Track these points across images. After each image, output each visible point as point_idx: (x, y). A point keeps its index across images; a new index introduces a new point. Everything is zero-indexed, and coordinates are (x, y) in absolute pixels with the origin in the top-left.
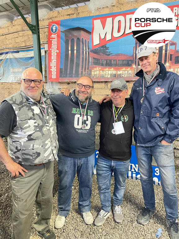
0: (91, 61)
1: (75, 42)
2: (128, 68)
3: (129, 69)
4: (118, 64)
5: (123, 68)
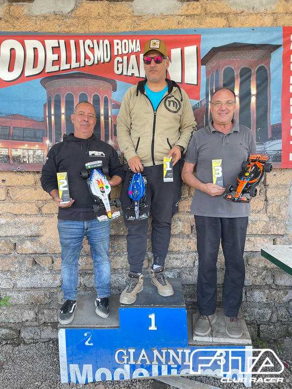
2: (35, 145)
3: (37, 146)
4: (13, 136)
5: (23, 144)
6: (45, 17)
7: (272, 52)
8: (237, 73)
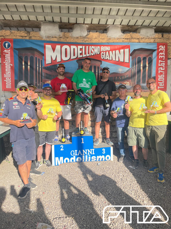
0: (43, 76)
1: (29, 59)
6: (77, 38)
7: (153, 52)
8: (142, 59)
